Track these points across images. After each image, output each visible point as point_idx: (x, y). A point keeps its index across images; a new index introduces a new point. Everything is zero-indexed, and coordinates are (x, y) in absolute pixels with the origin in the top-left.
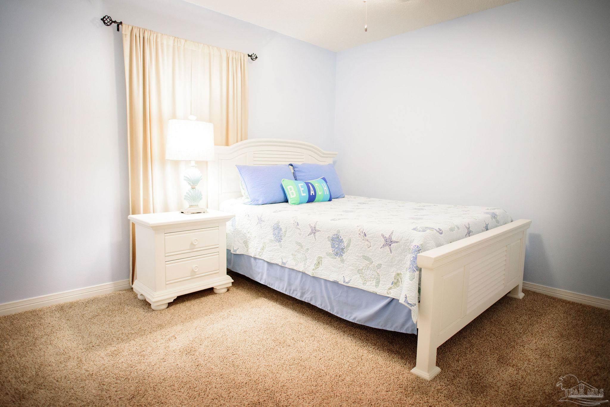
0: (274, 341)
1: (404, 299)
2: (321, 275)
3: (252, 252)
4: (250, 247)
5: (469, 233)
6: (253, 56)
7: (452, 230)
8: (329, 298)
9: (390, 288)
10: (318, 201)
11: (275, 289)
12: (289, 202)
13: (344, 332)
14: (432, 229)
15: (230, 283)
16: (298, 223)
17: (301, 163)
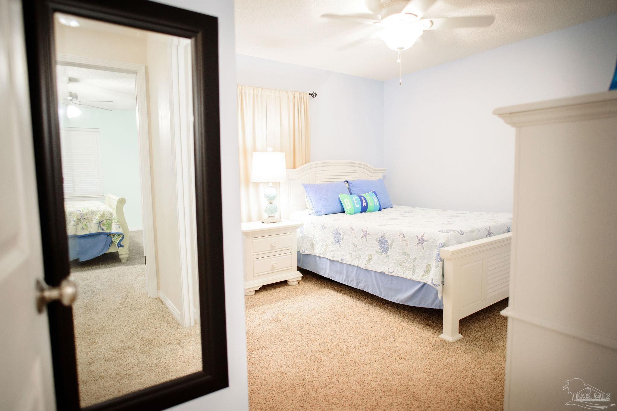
0: (337, 316)
1: (431, 281)
2: (372, 268)
3: (317, 253)
4: (315, 248)
5: (490, 234)
6: (313, 94)
7: (472, 232)
8: (378, 285)
9: (423, 276)
10: (370, 211)
11: (336, 281)
12: (346, 212)
13: (391, 312)
14: (454, 231)
15: (300, 277)
16: (353, 229)
17: (356, 179)
